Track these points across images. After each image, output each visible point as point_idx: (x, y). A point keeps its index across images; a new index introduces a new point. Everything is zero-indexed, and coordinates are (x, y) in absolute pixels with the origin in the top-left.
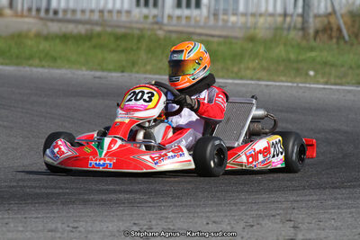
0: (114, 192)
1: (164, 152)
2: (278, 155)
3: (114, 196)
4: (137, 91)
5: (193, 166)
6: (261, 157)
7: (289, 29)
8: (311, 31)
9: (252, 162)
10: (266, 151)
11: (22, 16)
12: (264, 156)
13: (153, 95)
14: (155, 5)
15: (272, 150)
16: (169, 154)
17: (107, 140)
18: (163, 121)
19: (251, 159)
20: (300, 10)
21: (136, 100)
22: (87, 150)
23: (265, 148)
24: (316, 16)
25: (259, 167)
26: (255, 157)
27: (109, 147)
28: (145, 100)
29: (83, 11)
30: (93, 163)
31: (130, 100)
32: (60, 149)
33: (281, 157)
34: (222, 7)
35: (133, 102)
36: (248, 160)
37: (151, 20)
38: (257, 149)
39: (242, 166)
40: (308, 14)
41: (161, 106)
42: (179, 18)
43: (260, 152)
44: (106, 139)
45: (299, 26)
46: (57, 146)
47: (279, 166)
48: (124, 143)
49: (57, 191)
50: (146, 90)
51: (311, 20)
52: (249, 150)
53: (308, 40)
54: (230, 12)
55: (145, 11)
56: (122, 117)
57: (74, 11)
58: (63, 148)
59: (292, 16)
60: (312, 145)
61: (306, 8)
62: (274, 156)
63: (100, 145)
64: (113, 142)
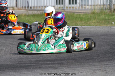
0: (49, 64)
3: (49, 65)
7: (105, 9)
8: (113, 10)
11: (20, 9)
14: (62, 4)
20: (109, 3)
24: (114, 5)
29: (39, 7)
34: (83, 3)
37: (61, 9)
40: (111, 5)
42: (70, 7)
45: (109, 8)
49: (31, 65)
51: (112, 6)
53: (112, 13)
54: (86, 5)
55: (59, 6)
57: (37, 7)
59: (106, 5)
61: (111, 2)
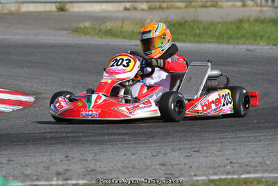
1: (137, 104)
2: (227, 104)
4: (118, 58)
5: (159, 114)
6: (213, 106)
9: (206, 110)
10: (217, 101)
12: (216, 105)
13: (130, 61)
15: (222, 100)
16: (141, 106)
17: (94, 97)
18: (139, 81)
19: (205, 108)
21: (117, 65)
22: (80, 104)
23: (217, 99)
25: (212, 113)
26: (209, 106)
27: (96, 102)
28: (124, 66)
30: (84, 113)
31: (113, 66)
32: (60, 104)
33: (230, 105)
35: (115, 67)
36: (203, 108)
38: (210, 100)
39: (198, 113)
41: (136, 69)
43: (213, 102)
44: (93, 95)
46: (58, 102)
47: (229, 112)
48: (107, 98)
50: (125, 58)
52: (204, 101)
56: (107, 79)
58: (63, 103)
60: (256, 96)
62: (224, 105)
63: (89, 100)
64: (99, 97)
